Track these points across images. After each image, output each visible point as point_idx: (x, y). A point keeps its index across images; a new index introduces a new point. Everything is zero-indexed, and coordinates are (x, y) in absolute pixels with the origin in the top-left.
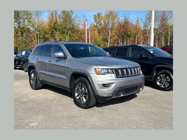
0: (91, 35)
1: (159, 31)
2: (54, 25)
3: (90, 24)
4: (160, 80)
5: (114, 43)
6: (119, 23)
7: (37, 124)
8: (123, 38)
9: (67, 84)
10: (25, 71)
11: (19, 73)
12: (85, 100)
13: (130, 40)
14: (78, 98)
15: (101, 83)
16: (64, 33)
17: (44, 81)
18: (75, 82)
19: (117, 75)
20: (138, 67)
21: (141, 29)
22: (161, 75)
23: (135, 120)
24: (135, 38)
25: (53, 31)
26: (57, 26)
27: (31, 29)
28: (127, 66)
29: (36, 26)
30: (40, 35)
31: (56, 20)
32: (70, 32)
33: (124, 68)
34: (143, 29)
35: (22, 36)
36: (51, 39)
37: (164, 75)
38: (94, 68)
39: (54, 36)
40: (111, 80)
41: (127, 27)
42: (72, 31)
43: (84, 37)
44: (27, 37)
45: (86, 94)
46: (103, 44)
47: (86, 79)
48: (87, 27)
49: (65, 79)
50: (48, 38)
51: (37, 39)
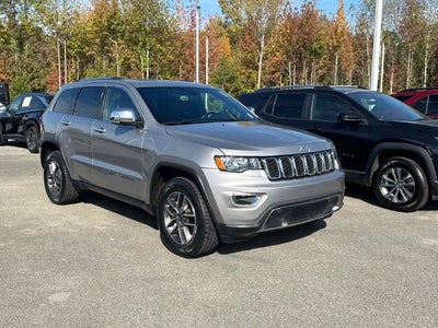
0: (211, 50)
1: (399, 40)
2: (108, 21)
3: (207, 18)
4: (390, 183)
5: (273, 73)
6: (289, 17)
7: (67, 295)
8: (300, 59)
9: (143, 193)
10: (32, 152)
11: (16, 157)
12: (189, 237)
13: (317, 63)
14: (171, 229)
15: (231, 194)
16: (136, 44)
17: (83, 181)
18: (164, 188)
19: (273, 174)
20: (329, 151)
21: (349, 35)
22: (393, 171)
23: (315, 290)
24: (332, 58)
25: (106, 37)
26: (118, 25)
27: (47, 31)
28: (300, 150)
29: (59, 23)
30: (68, 47)
31: (115, 5)
32: (153, 41)
33: (290, 156)
34: (354, 34)
35: (22, 51)
36: (99, 59)
37: (399, 170)
38: (213, 155)
39: (108, 51)
40: (256, 186)
41: (311, 28)
42: (160, 36)
43: (192, 56)
44: (35, 52)
45: (191, 220)
46: (243, 74)
47: (192, 183)
48: (200, 27)
49: (139, 180)
50: (92, 56)
51: (62, 59)
